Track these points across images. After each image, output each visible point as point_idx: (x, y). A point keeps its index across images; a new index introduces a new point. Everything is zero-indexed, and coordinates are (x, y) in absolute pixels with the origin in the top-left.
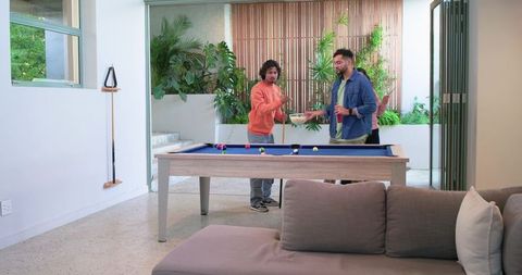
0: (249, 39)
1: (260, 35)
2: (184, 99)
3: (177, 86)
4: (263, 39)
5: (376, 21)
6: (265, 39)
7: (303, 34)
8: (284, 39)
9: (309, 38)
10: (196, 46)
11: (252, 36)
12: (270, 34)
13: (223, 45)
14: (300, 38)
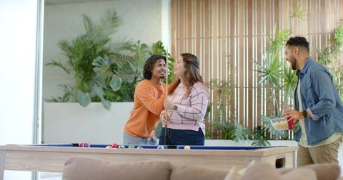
0: (190, 39)
1: (203, 33)
2: (107, 108)
3: (100, 93)
6: (208, 38)
7: (255, 32)
8: (232, 38)
9: (262, 36)
10: (128, 47)
11: (194, 35)
12: (215, 33)
13: (159, 46)
14: (250, 36)
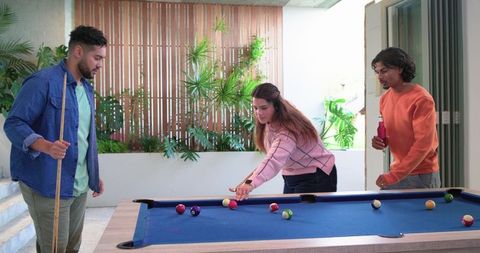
4: (117, 46)
5: (254, 33)
8: (145, 47)
9: (176, 47)
12: (126, 40)
13: (62, 49)
14: (164, 46)
